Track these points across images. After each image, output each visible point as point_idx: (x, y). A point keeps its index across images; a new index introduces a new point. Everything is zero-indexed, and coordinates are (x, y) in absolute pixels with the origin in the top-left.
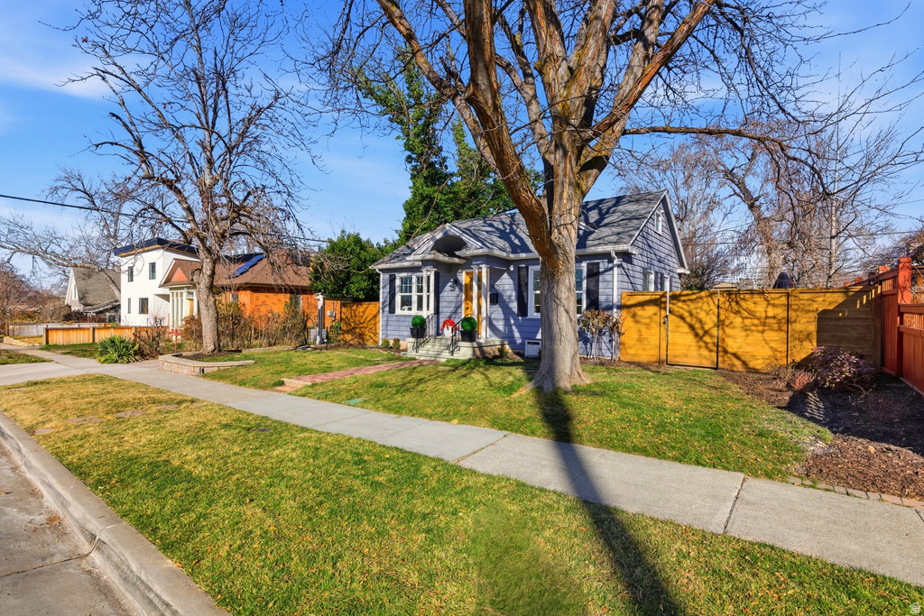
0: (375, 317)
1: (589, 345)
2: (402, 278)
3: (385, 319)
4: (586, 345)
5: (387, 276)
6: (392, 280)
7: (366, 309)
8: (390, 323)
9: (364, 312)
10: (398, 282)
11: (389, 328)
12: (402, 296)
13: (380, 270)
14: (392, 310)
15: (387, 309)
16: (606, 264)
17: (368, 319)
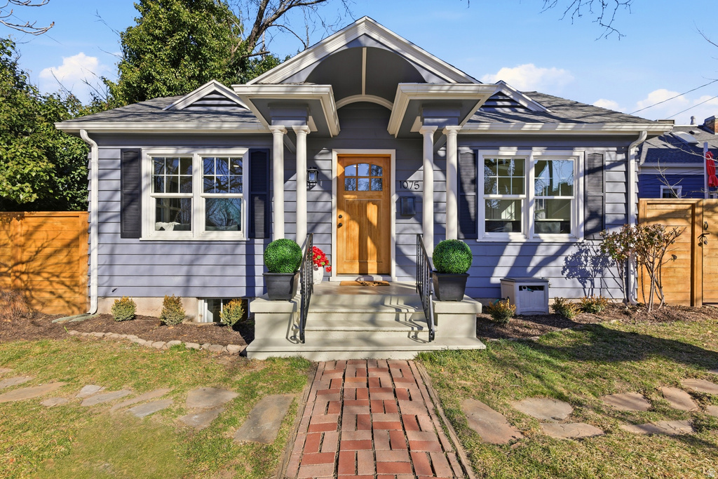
0: (72, 244)
1: (588, 284)
2: (158, 162)
3: (106, 250)
4: (583, 283)
5: (114, 152)
6: (130, 162)
7: (37, 228)
8: (119, 260)
9: (29, 235)
10: (147, 167)
11: (117, 270)
12: (159, 200)
13: (91, 135)
14: (131, 229)
15: (113, 227)
16: (613, 155)
17: (48, 251)
